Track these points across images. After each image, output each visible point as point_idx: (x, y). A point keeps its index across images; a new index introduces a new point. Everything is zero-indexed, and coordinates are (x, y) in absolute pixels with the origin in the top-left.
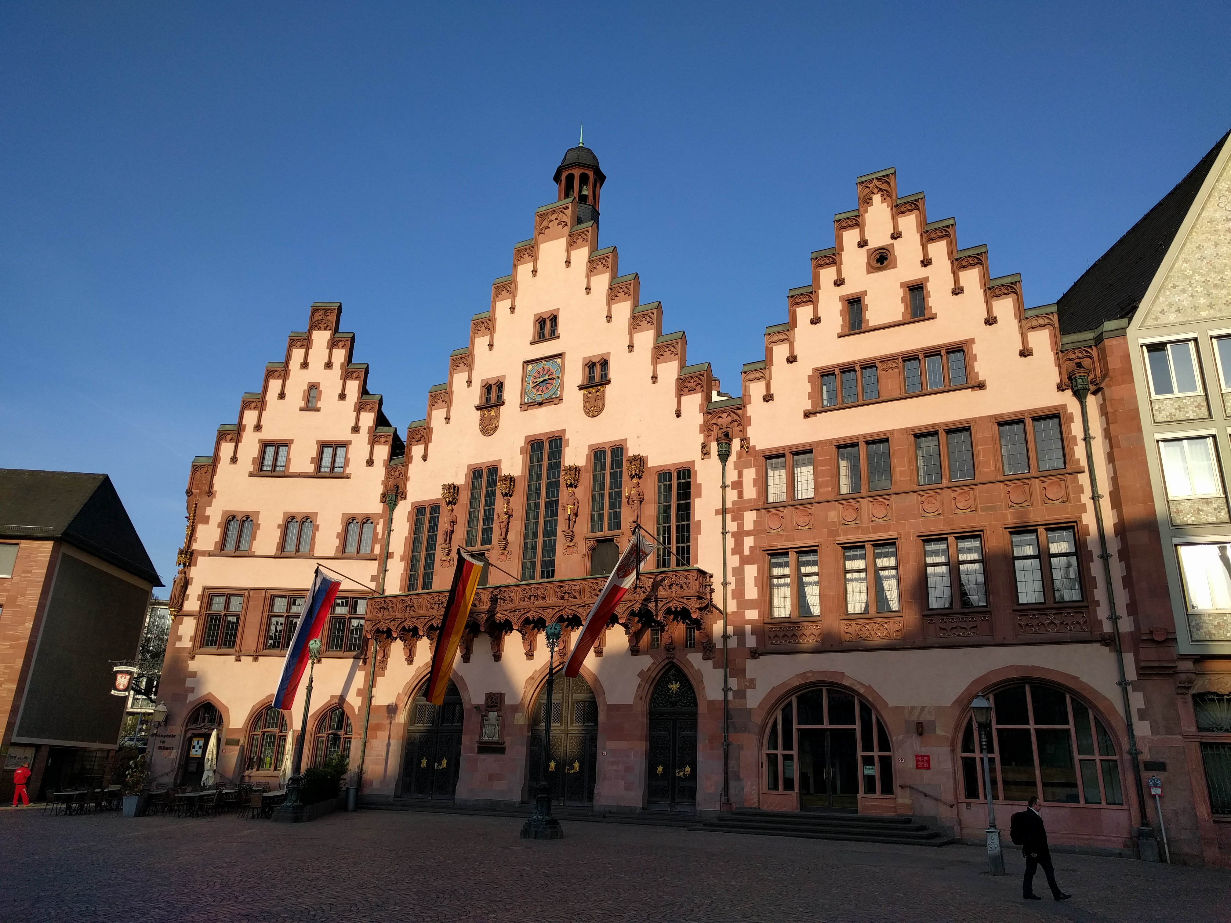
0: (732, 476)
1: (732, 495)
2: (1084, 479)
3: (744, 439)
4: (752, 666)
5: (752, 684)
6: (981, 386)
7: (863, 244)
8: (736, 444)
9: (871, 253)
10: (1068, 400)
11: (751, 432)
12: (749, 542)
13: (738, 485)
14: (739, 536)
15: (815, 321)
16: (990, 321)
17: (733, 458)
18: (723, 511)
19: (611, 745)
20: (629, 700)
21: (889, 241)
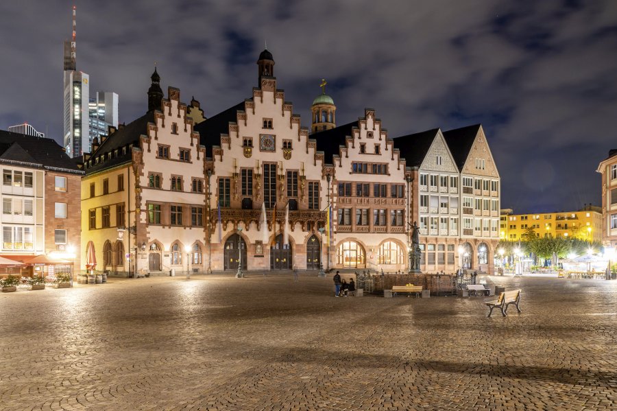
0: (331, 186)
1: (331, 192)
2: (406, 200)
3: (334, 177)
4: (335, 236)
5: (335, 240)
6: (389, 175)
7: (366, 129)
8: (332, 177)
9: (368, 132)
10: (405, 182)
11: (335, 175)
12: (335, 205)
13: (332, 189)
14: (332, 203)
15: (353, 147)
16: (393, 159)
17: (331, 182)
18: (328, 196)
19: (297, 254)
20: (302, 243)
21: (372, 130)
